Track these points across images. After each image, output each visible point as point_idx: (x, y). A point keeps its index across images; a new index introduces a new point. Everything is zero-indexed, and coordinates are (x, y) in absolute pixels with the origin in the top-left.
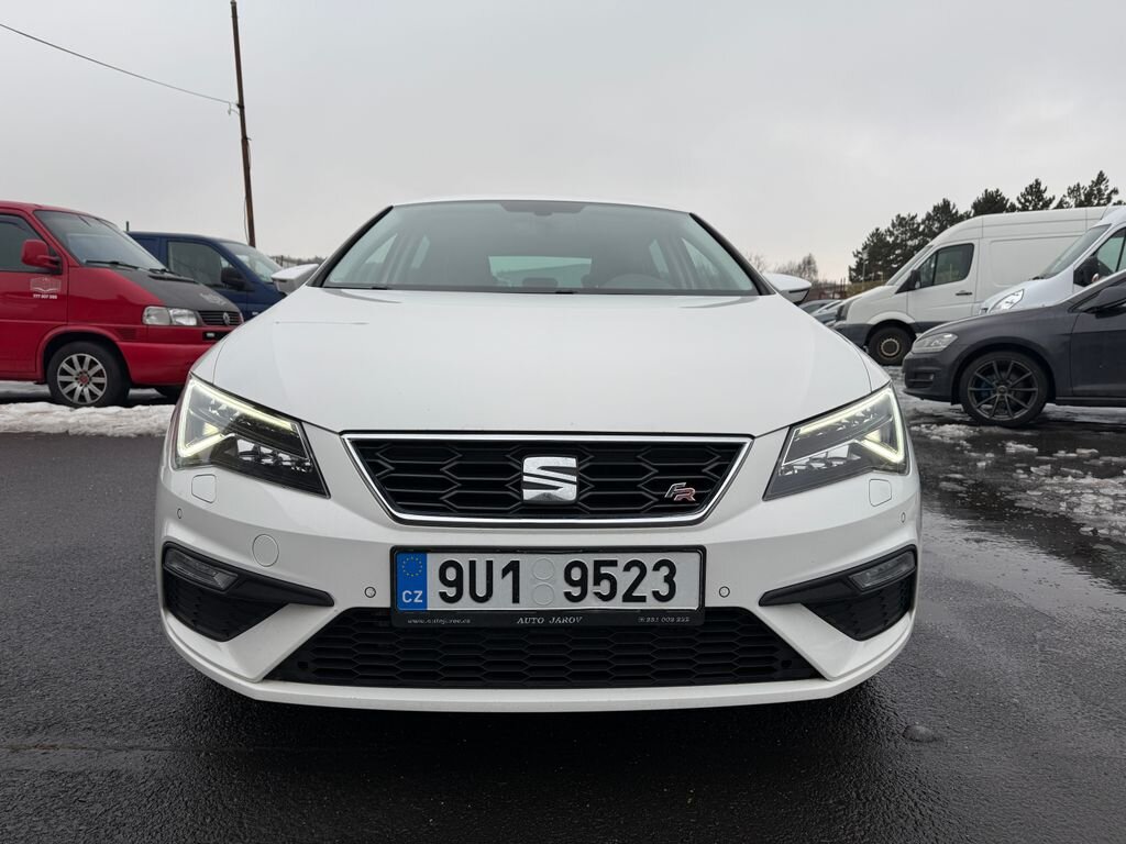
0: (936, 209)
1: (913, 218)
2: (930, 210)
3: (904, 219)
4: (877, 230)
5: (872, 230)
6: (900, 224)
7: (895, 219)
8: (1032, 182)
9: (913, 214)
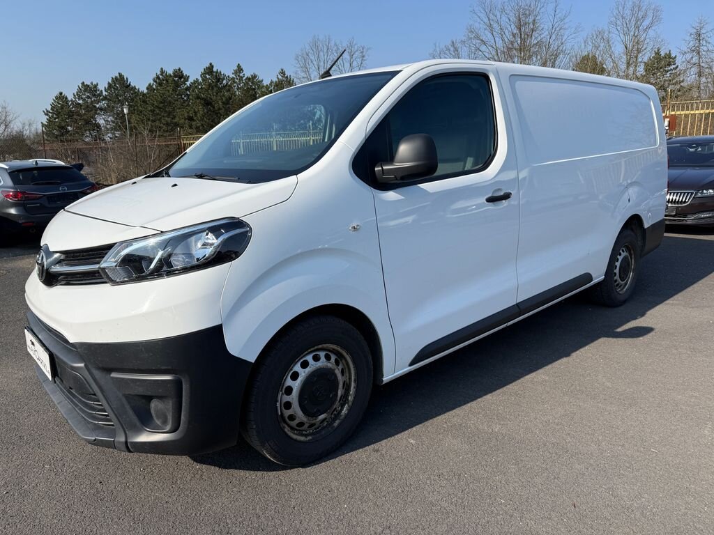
0: (115, 80)
1: (96, 86)
2: (110, 81)
3: (89, 86)
4: (61, 93)
5: (57, 93)
6: (85, 90)
7: (80, 86)
8: (208, 65)
9: (94, 83)
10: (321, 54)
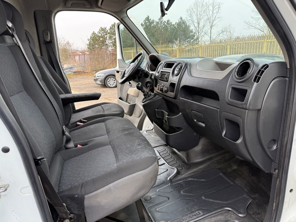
10: (199, 8)
